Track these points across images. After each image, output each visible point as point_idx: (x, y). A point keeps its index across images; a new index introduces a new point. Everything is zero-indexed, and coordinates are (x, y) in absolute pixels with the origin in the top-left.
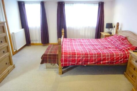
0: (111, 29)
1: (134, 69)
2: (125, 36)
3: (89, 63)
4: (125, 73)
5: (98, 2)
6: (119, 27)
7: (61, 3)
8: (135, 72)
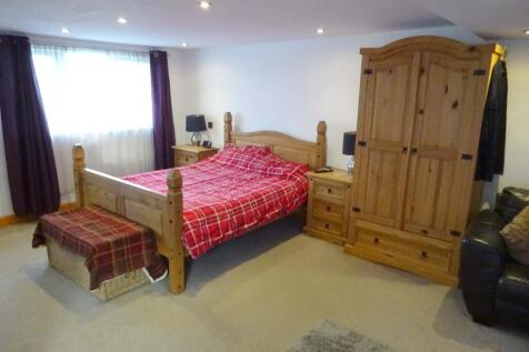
0: (202, 133)
1: (329, 209)
2: (264, 145)
3: (246, 226)
4: (305, 228)
5: (147, 51)
6: (233, 123)
7: (15, 42)
8: (333, 214)
